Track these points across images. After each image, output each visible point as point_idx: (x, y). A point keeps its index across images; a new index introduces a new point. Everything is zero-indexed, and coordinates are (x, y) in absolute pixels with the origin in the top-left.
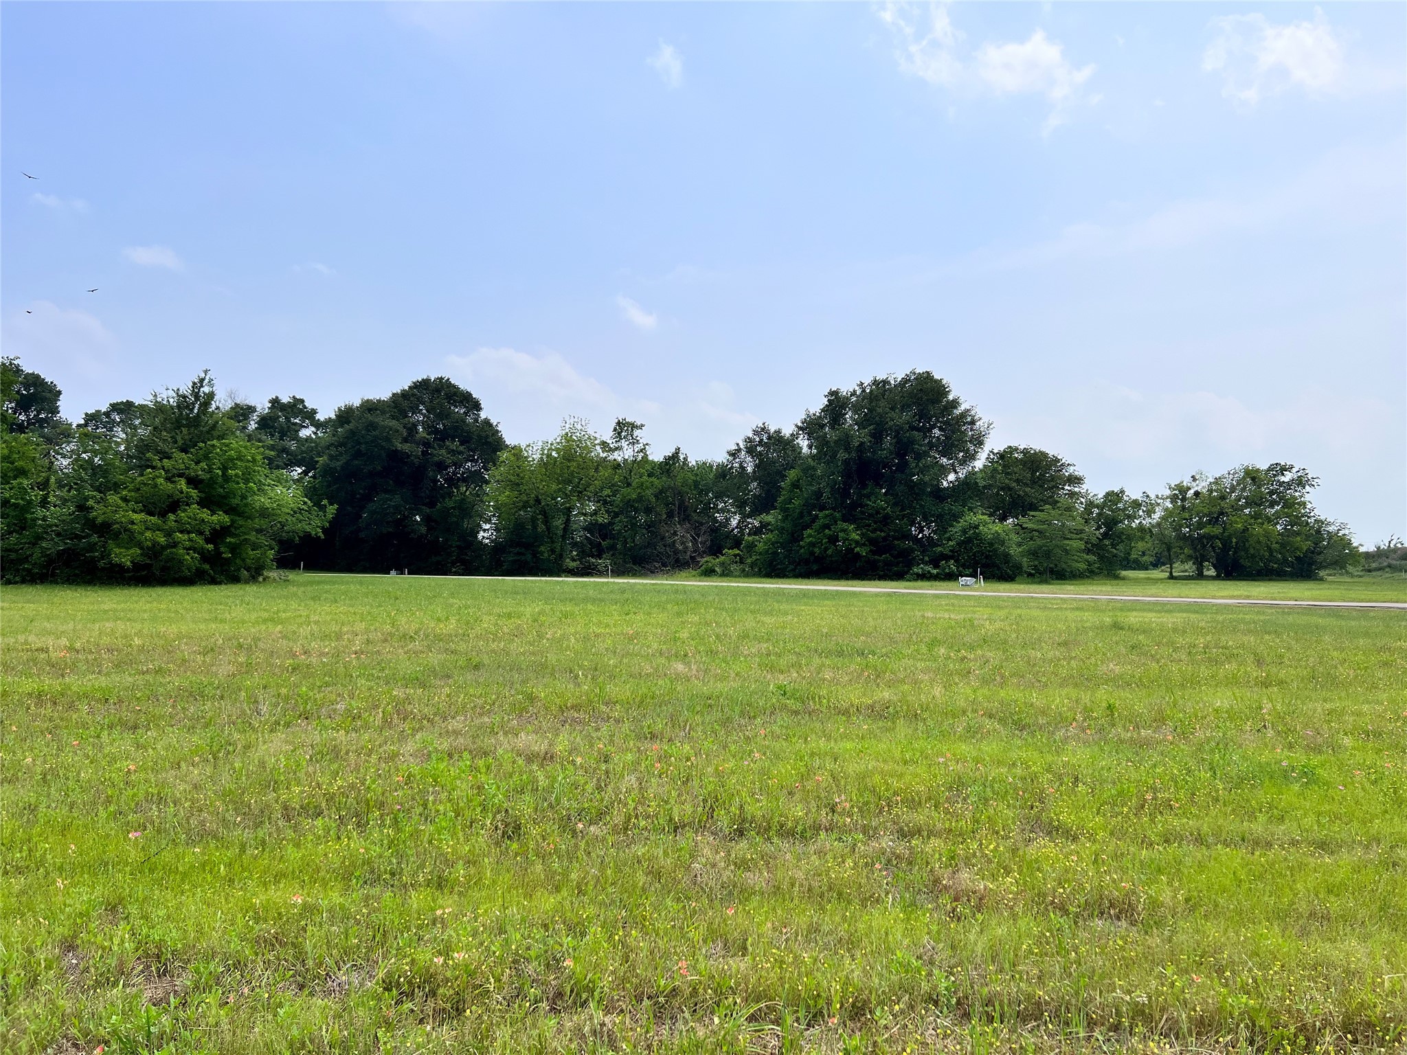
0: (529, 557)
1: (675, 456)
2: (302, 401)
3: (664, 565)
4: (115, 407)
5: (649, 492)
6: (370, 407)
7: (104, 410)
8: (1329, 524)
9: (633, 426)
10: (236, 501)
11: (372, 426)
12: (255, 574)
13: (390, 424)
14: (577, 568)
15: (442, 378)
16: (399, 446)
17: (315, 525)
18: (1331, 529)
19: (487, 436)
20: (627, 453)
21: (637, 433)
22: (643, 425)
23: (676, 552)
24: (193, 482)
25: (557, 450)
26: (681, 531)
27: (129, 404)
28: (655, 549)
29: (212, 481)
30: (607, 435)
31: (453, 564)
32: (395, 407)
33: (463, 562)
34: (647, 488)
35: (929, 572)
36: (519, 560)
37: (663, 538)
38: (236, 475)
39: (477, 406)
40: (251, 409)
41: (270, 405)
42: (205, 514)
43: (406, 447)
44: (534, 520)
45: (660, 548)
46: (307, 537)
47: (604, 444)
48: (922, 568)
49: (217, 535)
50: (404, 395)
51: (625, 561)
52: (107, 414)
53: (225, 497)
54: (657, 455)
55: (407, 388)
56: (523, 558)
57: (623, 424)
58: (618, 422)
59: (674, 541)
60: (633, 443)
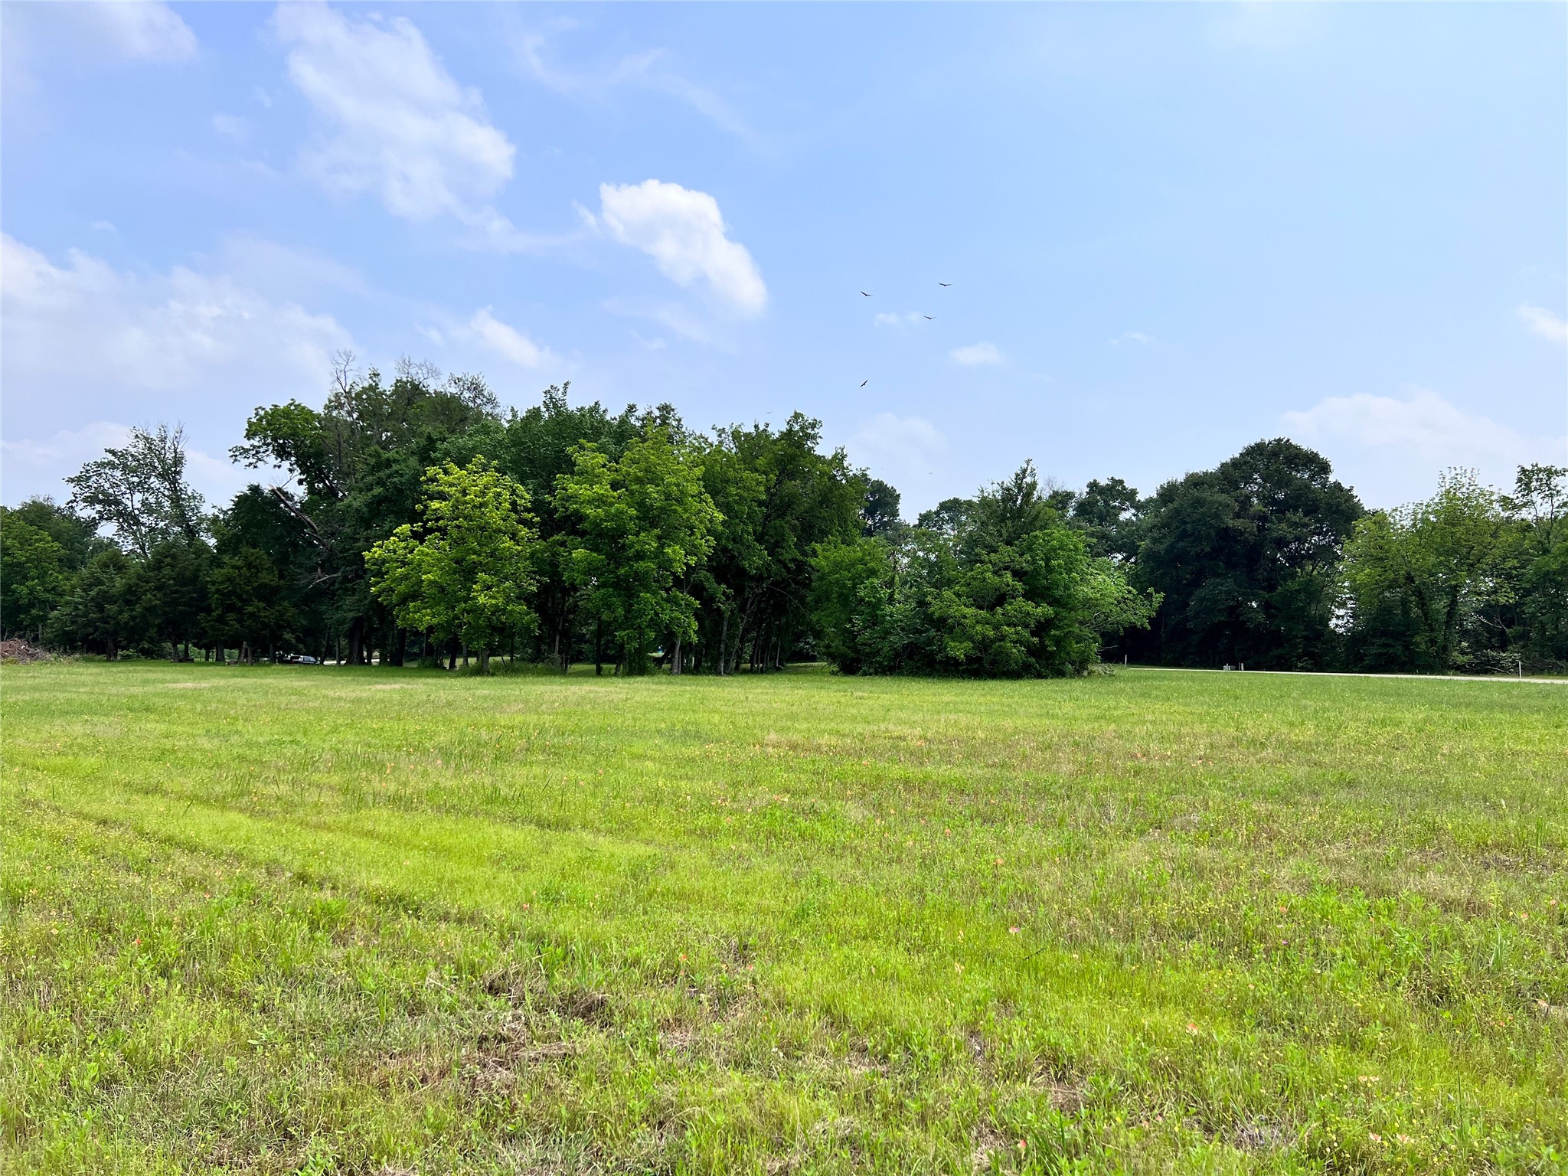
0: (1399, 649)
2: (1121, 482)
4: (944, 506)
6: (1195, 482)
7: (934, 509)
9: (1550, 472)
10: (1059, 592)
11: (1198, 502)
12: (1080, 668)
13: (1220, 498)
14: (1470, 664)
15: (1280, 440)
16: (1230, 523)
17: (1141, 614)
19: (1339, 503)
20: (1542, 508)
24: (1018, 574)
25: (1434, 512)
27: (956, 501)
29: (1036, 572)
31: (1299, 658)
33: (1311, 656)
36: (1385, 654)
38: (1059, 565)
39: (1324, 468)
40: (1069, 496)
41: (1088, 490)
42: (1029, 607)
44: (1404, 603)
46: (1133, 630)
47: (1505, 502)
49: (1042, 628)
50: (1235, 463)
52: (937, 513)
53: (1048, 589)
55: (1238, 456)
56: (1391, 651)
57: (1532, 471)
58: (1524, 471)
60: (1551, 495)
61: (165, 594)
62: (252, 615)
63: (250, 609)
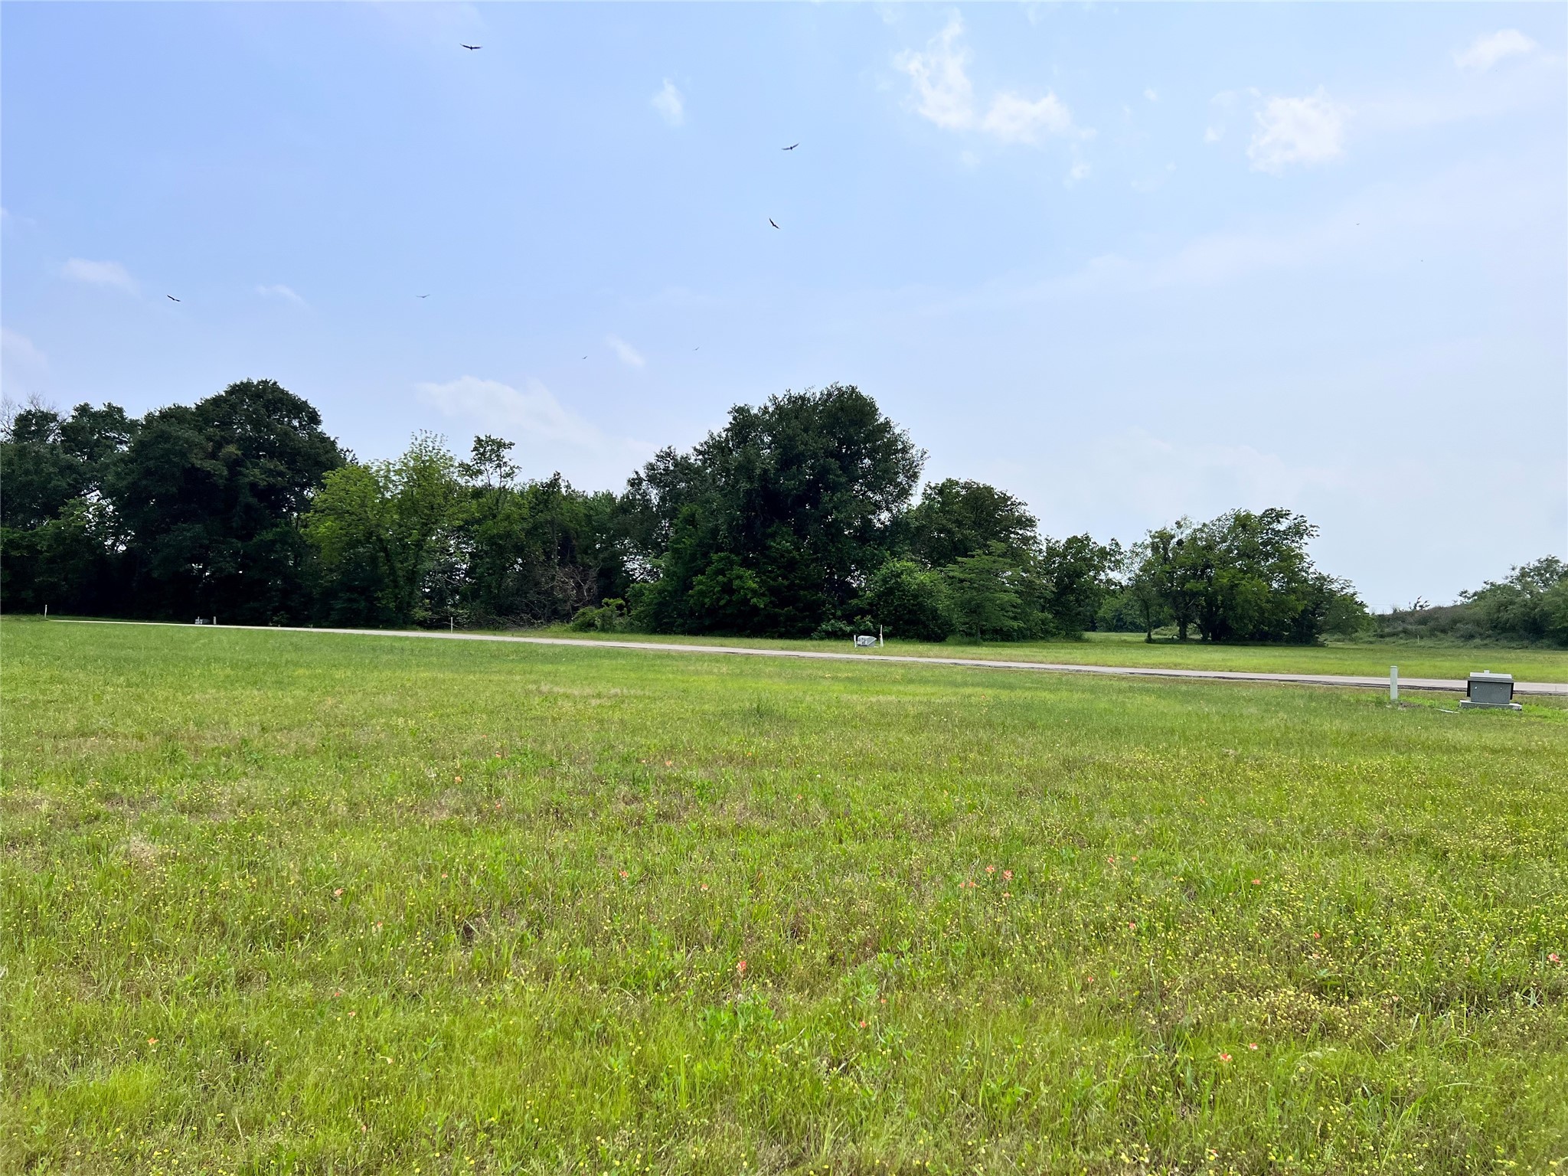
0: (362, 604)
1: (554, 483)
2: (120, 411)
3: (535, 617)
5: (517, 527)
8: (1331, 582)
9: (501, 445)
15: (265, 382)
18: (1335, 587)
20: (492, 477)
21: (505, 452)
22: (511, 444)
23: (554, 601)
26: (560, 574)
28: (526, 597)
30: (468, 457)
32: (200, 415)
34: (516, 521)
35: (841, 629)
36: (350, 608)
37: (537, 584)
39: (314, 418)
41: (75, 413)
43: (209, 465)
45: (532, 596)
47: (466, 469)
48: (832, 624)
50: (217, 401)
54: (520, 482)
55: (222, 393)
57: (487, 442)
59: (552, 588)
60: (499, 466)
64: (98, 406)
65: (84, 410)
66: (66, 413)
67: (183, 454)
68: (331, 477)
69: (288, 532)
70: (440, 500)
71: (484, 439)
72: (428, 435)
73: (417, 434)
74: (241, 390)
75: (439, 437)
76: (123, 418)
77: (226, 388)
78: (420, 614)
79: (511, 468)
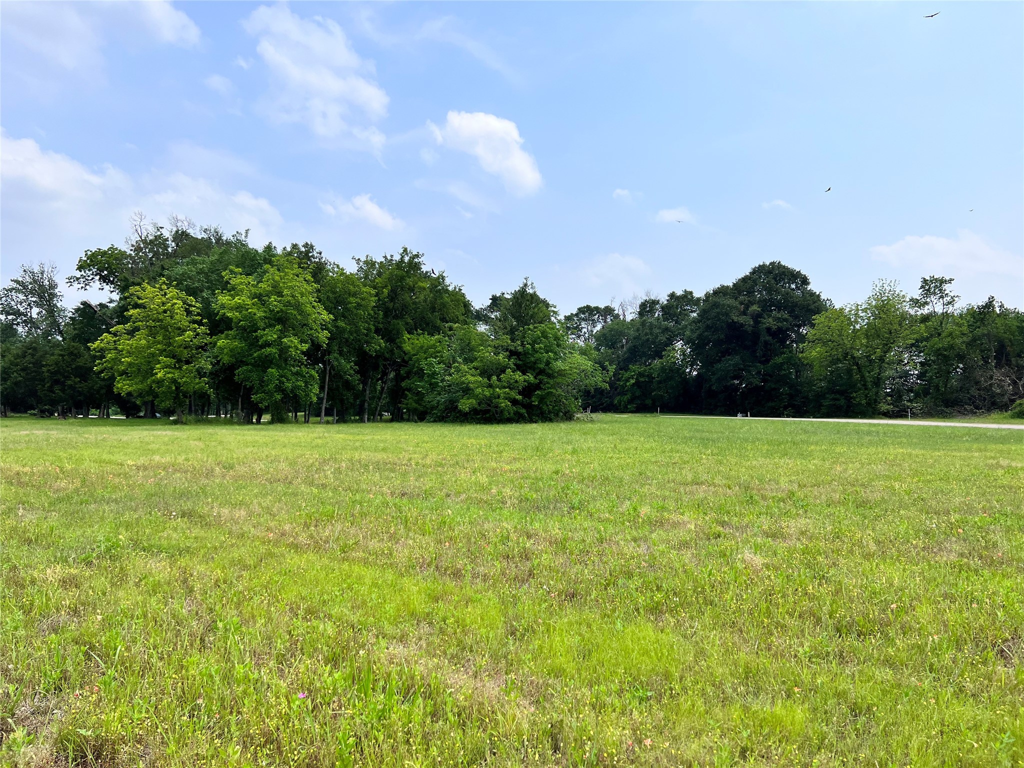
0: (842, 402)
1: (989, 304)
3: (977, 408)
4: (581, 310)
5: (958, 341)
6: (722, 292)
7: (574, 313)
9: (942, 281)
10: (542, 366)
11: (716, 305)
12: (568, 417)
13: (728, 303)
14: (893, 411)
15: (775, 263)
16: (736, 319)
19: (809, 305)
20: (937, 306)
21: (947, 287)
22: (951, 280)
23: (993, 395)
24: (513, 353)
25: (865, 310)
26: (997, 374)
27: (588, 307)
28: (968, 393)
29: (526, 353)
30: (917, 294)
31: (785, 408)
32: (736, 289)
33: (793, 406)
34: (957, 337)
36: (834, 405)
37: (977, 383)
38: (540, 348)
39: (805, 281)
41: (668, 298)
42: (519, 376)
43: (742, 319)
44: (849, 371)
45: (974, 391)
47: (915, 302)
50: (744, 280)
51: (936, 405)
52: (577, 315)
53: (535, 363)
54: (960, 306)
55: (748, 274)
56: (838, 403)
57: (931, 281)
58: (925, 281)
59: (991, 385)
60: (942, 297)
61: (27, 374)
62: (71, 386)
63: (69, 382)
64: (679, 292)
65: (672, 296)
66: (664, 299)
67: (727, 314)
68: (818, 319)
69: (792, 357)
70: (896, 327)
71: (929, 279)
72: (884, 282)
73: (877, 282)
74: (760, 270)
75: (893, 282)
76: (692, 297)
77: (750, 270)
78: (884, 407)
79: (952, 298)
